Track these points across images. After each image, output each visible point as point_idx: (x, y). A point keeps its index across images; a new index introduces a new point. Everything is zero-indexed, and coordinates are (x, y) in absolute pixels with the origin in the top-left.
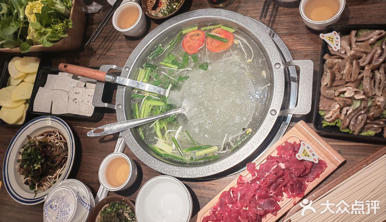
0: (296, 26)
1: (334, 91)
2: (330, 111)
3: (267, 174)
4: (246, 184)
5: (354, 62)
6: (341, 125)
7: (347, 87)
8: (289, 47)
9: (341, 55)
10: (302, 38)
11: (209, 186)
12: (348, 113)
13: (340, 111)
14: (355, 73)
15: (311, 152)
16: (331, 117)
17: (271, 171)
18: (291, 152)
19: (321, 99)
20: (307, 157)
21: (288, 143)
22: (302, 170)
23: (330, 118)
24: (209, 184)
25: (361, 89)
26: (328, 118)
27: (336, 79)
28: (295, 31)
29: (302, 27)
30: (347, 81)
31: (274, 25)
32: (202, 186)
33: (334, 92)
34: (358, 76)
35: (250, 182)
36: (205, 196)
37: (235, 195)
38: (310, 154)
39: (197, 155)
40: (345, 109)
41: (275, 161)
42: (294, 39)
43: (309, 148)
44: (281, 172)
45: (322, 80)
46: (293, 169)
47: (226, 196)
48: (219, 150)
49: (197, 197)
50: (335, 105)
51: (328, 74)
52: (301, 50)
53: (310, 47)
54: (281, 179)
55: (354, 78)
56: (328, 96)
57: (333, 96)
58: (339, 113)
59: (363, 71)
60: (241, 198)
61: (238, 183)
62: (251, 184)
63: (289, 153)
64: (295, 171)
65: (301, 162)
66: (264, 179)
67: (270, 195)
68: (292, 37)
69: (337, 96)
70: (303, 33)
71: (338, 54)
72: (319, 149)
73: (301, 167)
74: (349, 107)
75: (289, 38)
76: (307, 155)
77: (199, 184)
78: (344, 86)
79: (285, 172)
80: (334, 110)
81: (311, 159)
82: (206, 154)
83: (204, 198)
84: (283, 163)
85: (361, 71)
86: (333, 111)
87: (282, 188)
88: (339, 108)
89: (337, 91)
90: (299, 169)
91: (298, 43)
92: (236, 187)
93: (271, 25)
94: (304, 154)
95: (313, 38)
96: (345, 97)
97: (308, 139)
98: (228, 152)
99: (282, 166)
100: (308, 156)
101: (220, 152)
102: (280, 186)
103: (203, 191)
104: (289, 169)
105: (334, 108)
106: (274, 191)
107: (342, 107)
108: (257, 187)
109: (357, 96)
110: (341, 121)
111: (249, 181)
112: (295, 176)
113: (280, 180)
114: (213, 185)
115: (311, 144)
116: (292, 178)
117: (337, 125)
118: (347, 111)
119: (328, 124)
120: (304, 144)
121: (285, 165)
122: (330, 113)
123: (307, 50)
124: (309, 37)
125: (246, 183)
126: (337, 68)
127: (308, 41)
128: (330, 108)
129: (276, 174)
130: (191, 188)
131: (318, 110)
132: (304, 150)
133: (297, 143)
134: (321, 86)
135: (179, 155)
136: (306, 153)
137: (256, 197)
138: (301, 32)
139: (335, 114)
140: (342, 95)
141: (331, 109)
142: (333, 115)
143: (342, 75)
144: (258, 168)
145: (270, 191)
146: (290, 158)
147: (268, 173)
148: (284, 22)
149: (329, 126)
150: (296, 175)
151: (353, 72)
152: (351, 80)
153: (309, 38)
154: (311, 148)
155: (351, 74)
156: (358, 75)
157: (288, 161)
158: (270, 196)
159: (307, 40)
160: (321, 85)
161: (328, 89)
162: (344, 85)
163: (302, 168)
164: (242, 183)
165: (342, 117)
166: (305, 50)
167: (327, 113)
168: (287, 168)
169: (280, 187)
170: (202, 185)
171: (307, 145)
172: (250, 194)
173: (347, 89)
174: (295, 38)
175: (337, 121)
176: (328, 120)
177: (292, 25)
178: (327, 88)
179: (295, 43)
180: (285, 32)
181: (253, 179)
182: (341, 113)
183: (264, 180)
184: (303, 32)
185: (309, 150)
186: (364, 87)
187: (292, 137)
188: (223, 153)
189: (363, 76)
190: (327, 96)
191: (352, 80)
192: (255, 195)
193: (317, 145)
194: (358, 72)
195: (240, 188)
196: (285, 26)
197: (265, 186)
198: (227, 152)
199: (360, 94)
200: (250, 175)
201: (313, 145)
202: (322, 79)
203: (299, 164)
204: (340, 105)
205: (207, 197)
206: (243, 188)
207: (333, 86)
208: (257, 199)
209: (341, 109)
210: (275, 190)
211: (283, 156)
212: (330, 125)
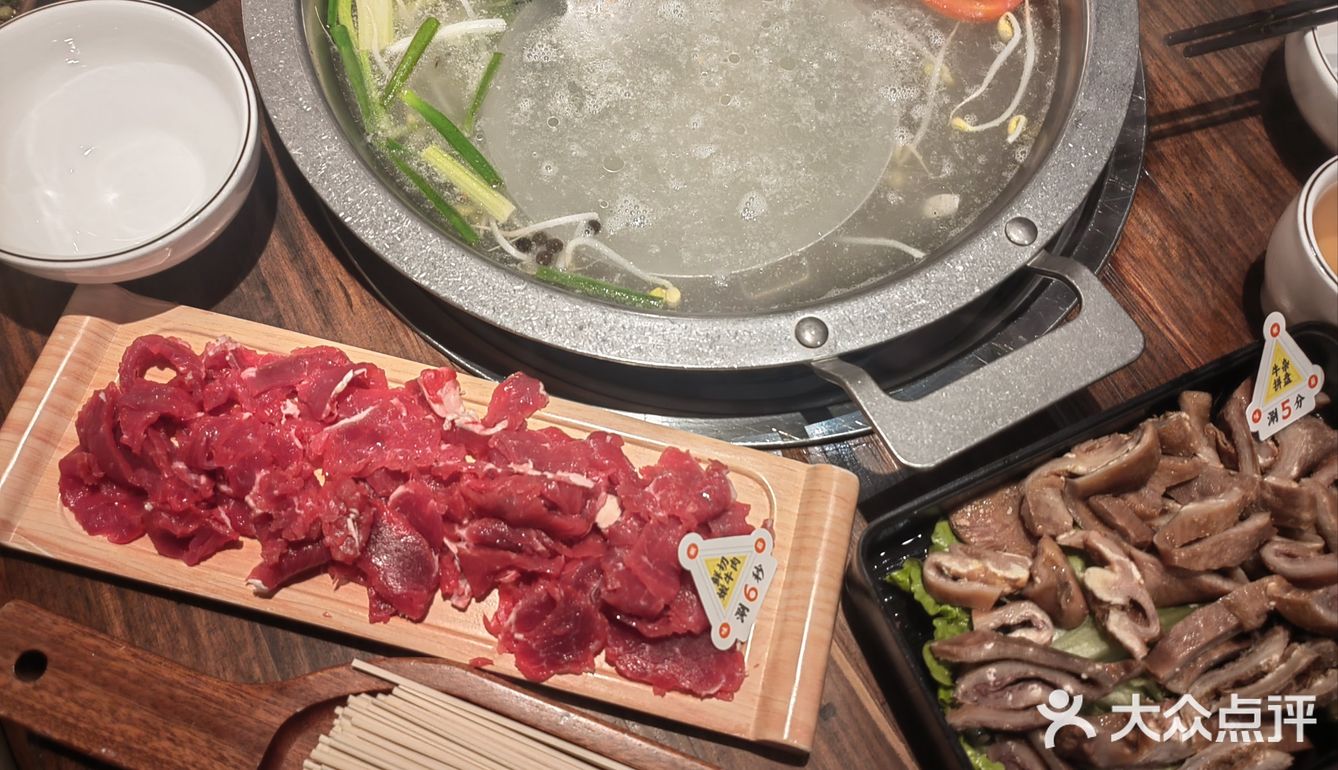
0: (1227, 228)
1: (1075, 524)
2: (978, 557)
3: (528, 468)
4: (430, 417)
5: (1260, 520)
6: (948, 637)
7: (1132, 558)
8: (1122, 251)
9: (1245, 454)
10: (1190, 278)
11: (333, 288)
12: (1018, 634)
13: (1005, 599)
14: (1215, 550)
15: (747, 596)
16: (956, 578)
17: (550, 476)
18: (691, 509)
19: (999, 494)
20: (715, 589)
21: (725, 478)
22: (642, 603)
23: (946, 577)
24: (341, 284)
25: (1163, 620)
26: (939, 569)
27: (1131, 498)
28: (1204, 236)
29: (1239, 249)
30: (1155, 540)
31: (1168, 141)
32: (312, 259)
33: (1068, 523)
34: (1210, 572)
35: (447, 426)
36: (277, 298)
37: (351, 401)
38: (736, 597)
39: (423, 154)
40: (1028, 609)
41: (611, 472)
42: (1165, 250)
43: (757, 577)
44: (574, 523)
45: (1084, 446)
46: (622, 560)
47: (324, 367)
48: (503, 227)
49: (254, 271)
50: (1015, 561)
51: (1130, 446)
52: (1143, 305)
53: (1177, 332)
54: (544, 544)
55: (1188, 559)
56: (1036, 509)
57: (1051, 531)
58: (995, 598)
59: (1247, 581)
60: (353, 432)
61: (414, 386)
62: (445, 437)
63: (680, 503)
64: (619, 575)
65: (674, 579)
66: (499, 470)
67: (446, 541)
68: (1170, 238)
69: (1060, 546)
70: (1215, 271)
71: (1241, 439)
72: (786, 620)
73: (650, 589)
74: (1048, 620)
75: (1158, 232)
76: (721, 582)
77: (311, 245)
78: (1125, 544)
79: (591, 540)
80: (993, 569)
81: (717, 611)
82: (449, 186)
83: (269, 298)
84: (622, 508)
85: (1240, 573)
86: (986, 569)
87: (511, 568)
88: (1013, 582)
89: (1081, 533)
90: (637, 587)
91: (1165, 275)
92: (392, 385)
93: (1161, 131)
94: (718, 569)
95: (1225, 322)
96: (1080, 575)
97: (799, 550)
98: (522, 266)
99: (608, 513)
100: (723, 593)
101: (499, 236)
102: (513, 556)
103: (292, 277)
104: (609, 548)
105: (1004, 565)
106: (471, 544)
107: (1030, 590)
108: (441, 464)
109: (1120, 620)
110: (962, 630)
111: (449, 418)
112: (598, 592)
113: (539, 542)
114: (344, 300)
115: (783, 576)
116: (582, 586)
117: (937, 623)
118: (1027, 624)
119: (917, 588)
120: (760, 546)
121: (617, 522)
122: (967, 565)
123: (1161, 327)
124: (1216, 301)
125: (435, 414)
126: (1181, 473)
127: (1197, 311)
128: (989, 553)
129: (553, 506)
130: (275, 225)
131: (946, 514)
132: (735, 562)
133: (749, 520)
134: (1058, 460)
135: (379, 88)
136: (729, 577)
137: (401, 490)
138: (1214, 260)
139: (977, 586)
140: (1077, 563)
141: (985, 557)
142: (969, 580)
143: (1164, 512)
144: (534, 424)
145: (462, 526)
146: (660, 523)
147: (535, 467)
148: (1210, 173)
149: (910, 595)
150: (602, 590)
151: (1215, 538)
152: (1176, 551)
153: (1213, 303)
154: (762, 586)
155: (1198, 540)
156: (1215, 568)
157: (643, 520)
158: (444, 545)
159: (1200, 303)
160: (1060, 454)
161: (1062, 494)
162: (1129, 542)
163: (650, 598)
164: (422, 399)
165: (986, 621)
166: (1154, 318)
167: (958, 555)
168: (609, 539)
169: (509, 559)
170: (319, 260)
171: (765, 560)
172: (393, 456)
173: (1120, 563)
174: (1173, 252)
175: (956, 611)
176: (931, 574)
177: (1222, 208)
178: (1066, 482)
179: (1155, 262)
180: (1173, 201)
181: (471, 427)
182: (999, 604)
183: (491, 475)
184: (1221, 268)
185: (753, 583)
186: (1180, 625)
187: (762, 484)
188: (502, 250)
189: (1224, 593)
190: (1031, 505)
191: (1177, 558)
192: (400, 477)
193: (793, 603)
194: (1228, 558)
195: (395, 401)
196: (1196, 184)
197: (472, 495)
198: (517, 261)
199: (1141, 629)
200: (482, 412)
201: (784, 588)
202: (1091, 443)
203: (661, 573)
204: (1031, 579)
205: (277, 307)
206: (404, 414)
207: (1093, 500)
208: (392, 498)
209: (1018, 595)
210: (481, 542)
211: (650, 489)
212: (916, 597)
